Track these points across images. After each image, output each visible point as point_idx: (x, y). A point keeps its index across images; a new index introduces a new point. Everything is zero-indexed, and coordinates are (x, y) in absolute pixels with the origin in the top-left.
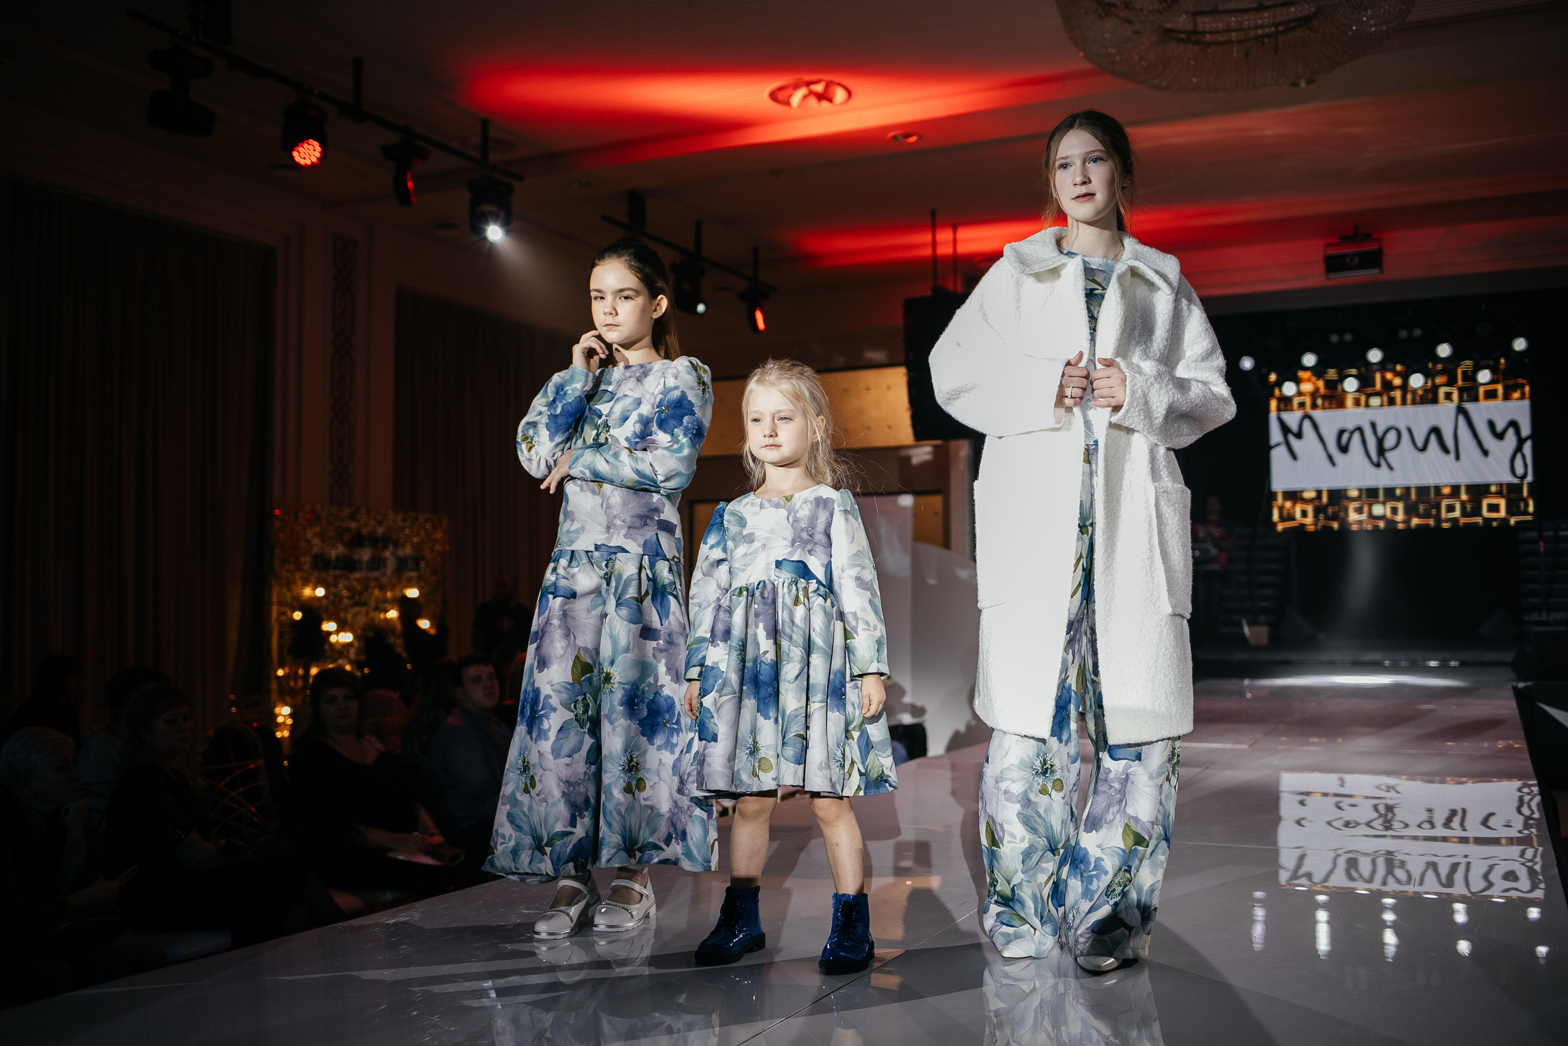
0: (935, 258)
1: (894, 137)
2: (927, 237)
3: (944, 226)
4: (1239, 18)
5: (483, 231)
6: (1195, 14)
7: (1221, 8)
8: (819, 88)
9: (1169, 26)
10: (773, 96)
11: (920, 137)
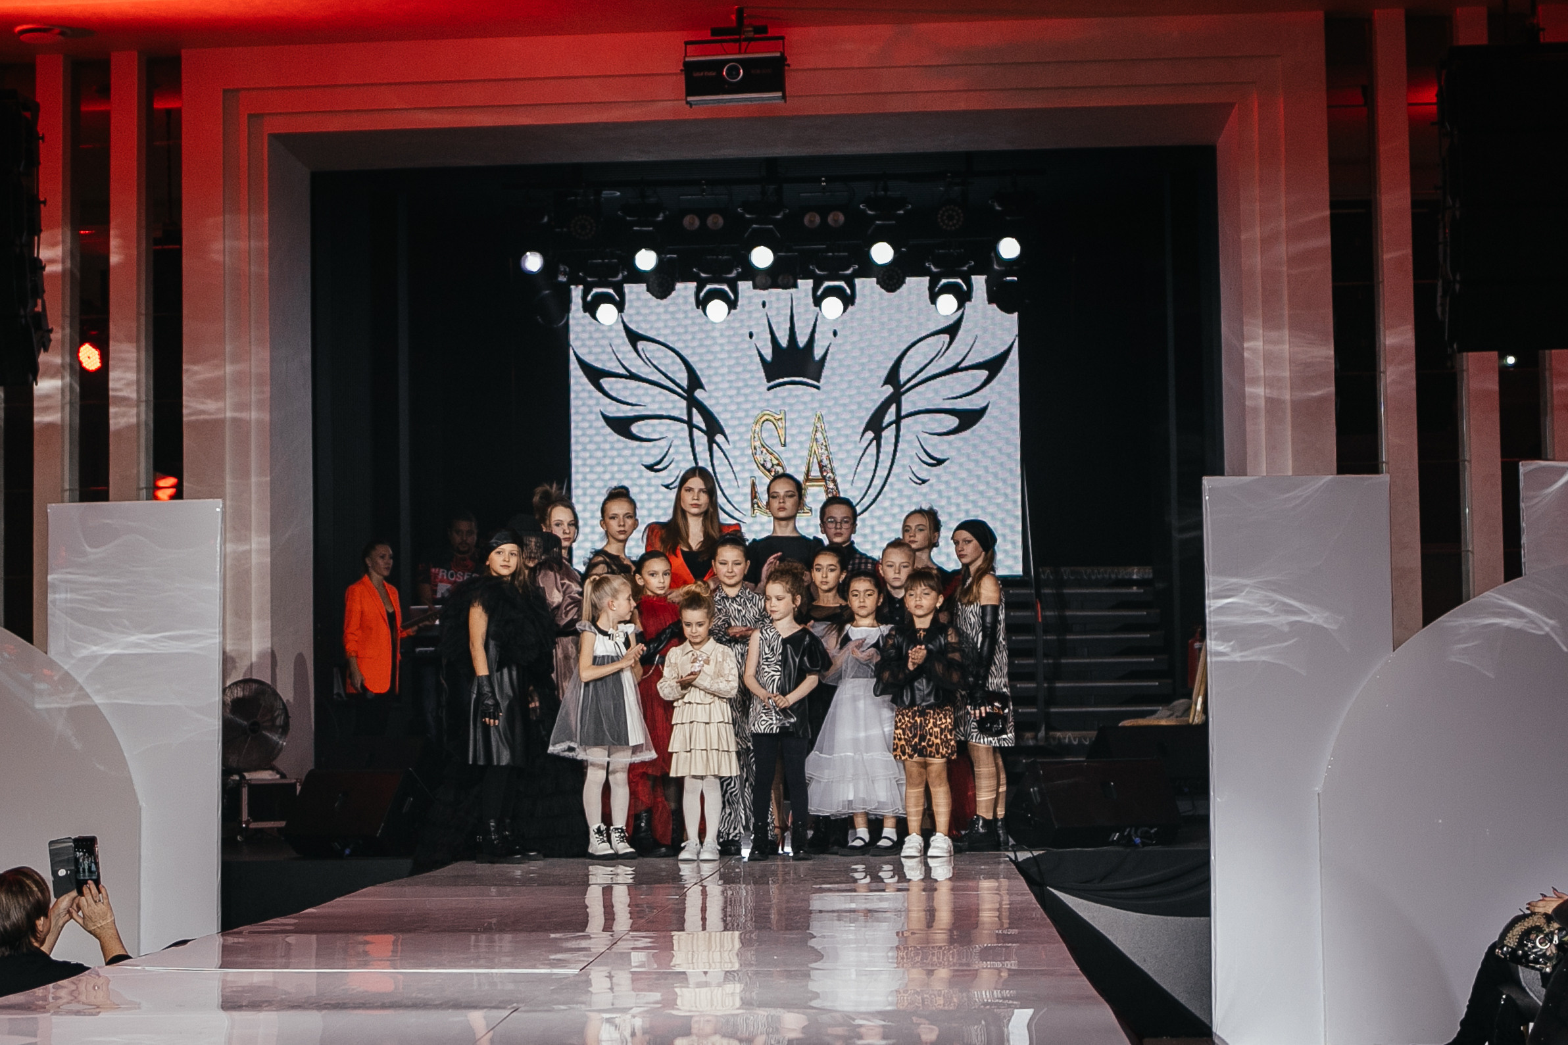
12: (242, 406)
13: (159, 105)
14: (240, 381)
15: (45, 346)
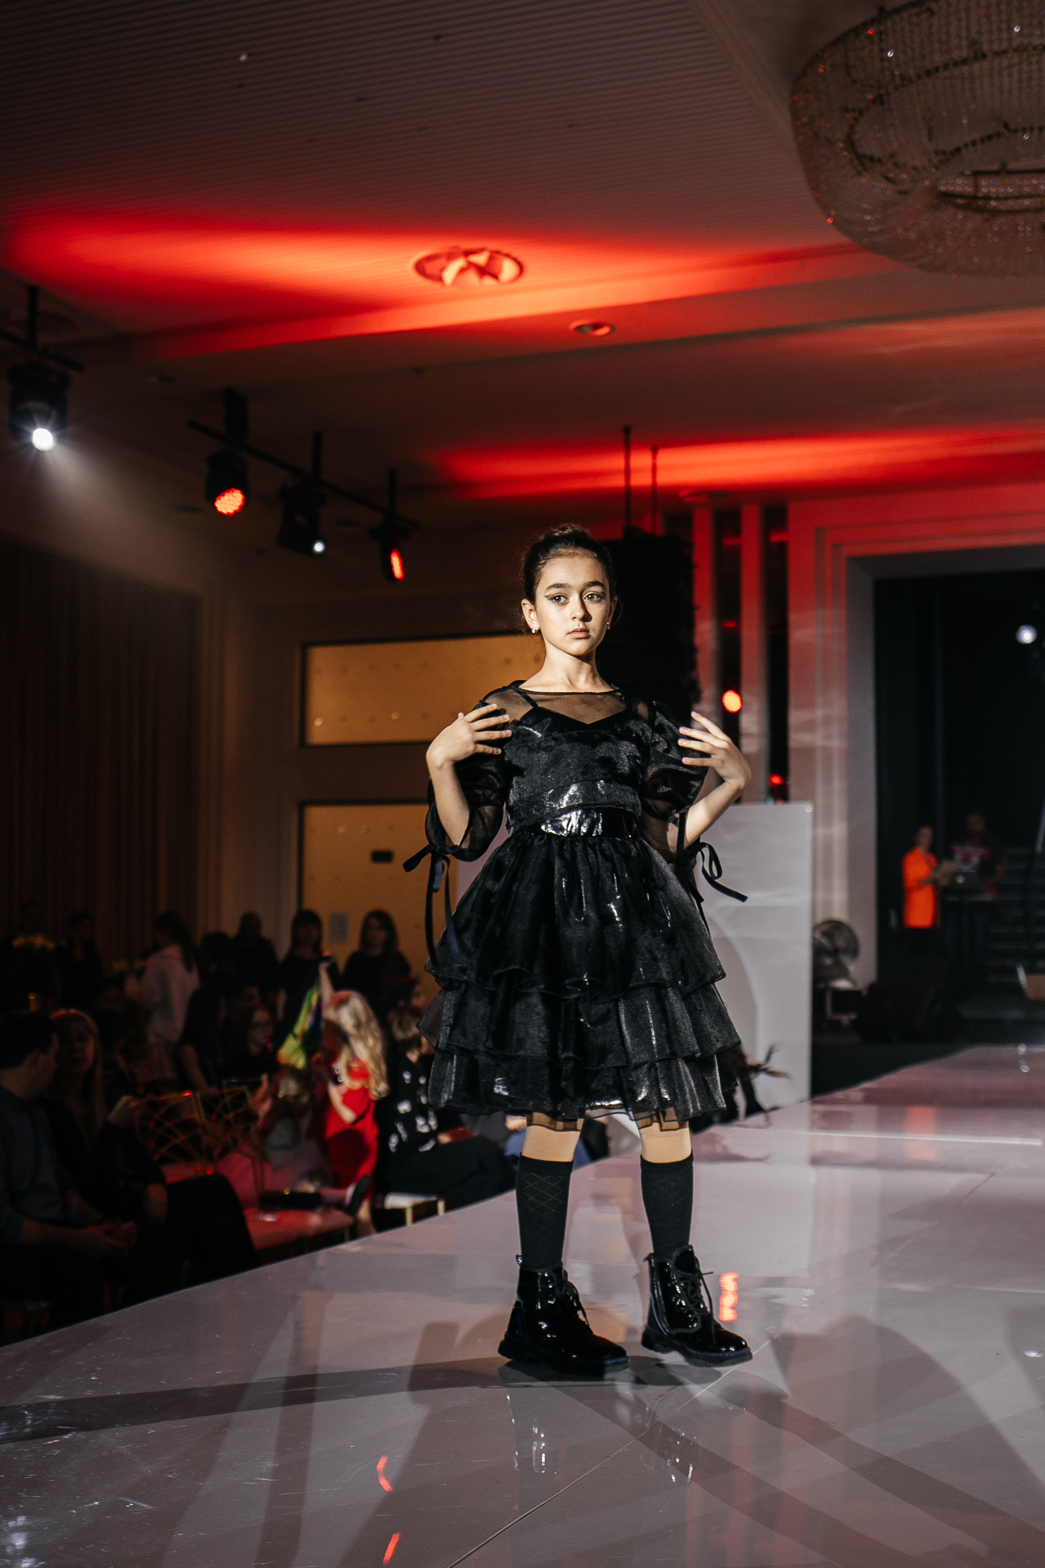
0: (628, 490)
1: (579, 328)
2: (617, 462)
3: (641, 446)
4: (1034, 182)
5: (29, 435)
6: (977, 174)
7: (1012, 166)
8: (481, 259)
9: (943, 188)
10: (420, 268)
11: (613, 328)
12: (829, 737)
13: (776, 538)
14: (827, 721)
15: (697, 699)
